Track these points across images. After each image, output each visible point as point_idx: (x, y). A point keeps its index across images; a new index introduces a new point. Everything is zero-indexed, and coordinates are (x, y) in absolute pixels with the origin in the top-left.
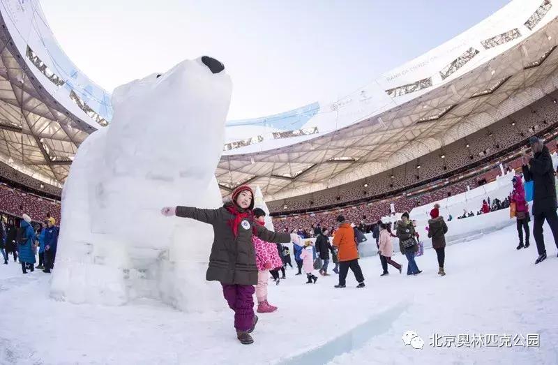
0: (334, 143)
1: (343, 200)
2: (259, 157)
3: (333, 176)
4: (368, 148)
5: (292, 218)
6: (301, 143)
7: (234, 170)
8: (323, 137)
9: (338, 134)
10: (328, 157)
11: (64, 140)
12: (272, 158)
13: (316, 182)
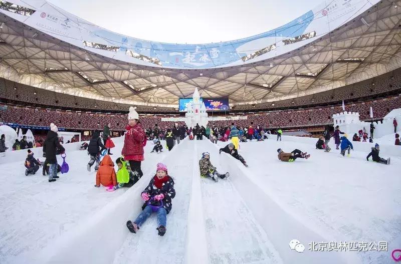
0: (334, 45)
1: (355, 96)
2: (277, 61)
3: (349, 75)
4: (367, 49)
5: (317, 110)
6: (305, 46)
7: (263, 73)
8: (321, 39)
9: (334, 36)
10: (336, 58)
11: (136, 78)
12: (288, 60)
13: (337, 80)
